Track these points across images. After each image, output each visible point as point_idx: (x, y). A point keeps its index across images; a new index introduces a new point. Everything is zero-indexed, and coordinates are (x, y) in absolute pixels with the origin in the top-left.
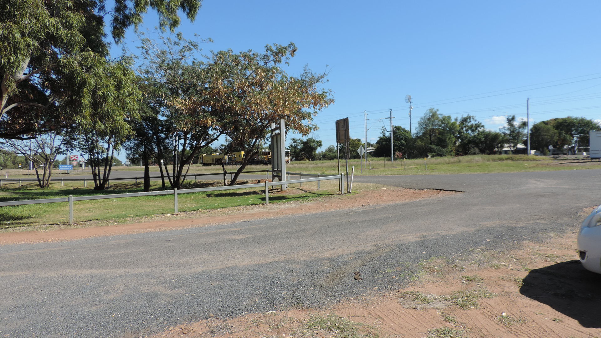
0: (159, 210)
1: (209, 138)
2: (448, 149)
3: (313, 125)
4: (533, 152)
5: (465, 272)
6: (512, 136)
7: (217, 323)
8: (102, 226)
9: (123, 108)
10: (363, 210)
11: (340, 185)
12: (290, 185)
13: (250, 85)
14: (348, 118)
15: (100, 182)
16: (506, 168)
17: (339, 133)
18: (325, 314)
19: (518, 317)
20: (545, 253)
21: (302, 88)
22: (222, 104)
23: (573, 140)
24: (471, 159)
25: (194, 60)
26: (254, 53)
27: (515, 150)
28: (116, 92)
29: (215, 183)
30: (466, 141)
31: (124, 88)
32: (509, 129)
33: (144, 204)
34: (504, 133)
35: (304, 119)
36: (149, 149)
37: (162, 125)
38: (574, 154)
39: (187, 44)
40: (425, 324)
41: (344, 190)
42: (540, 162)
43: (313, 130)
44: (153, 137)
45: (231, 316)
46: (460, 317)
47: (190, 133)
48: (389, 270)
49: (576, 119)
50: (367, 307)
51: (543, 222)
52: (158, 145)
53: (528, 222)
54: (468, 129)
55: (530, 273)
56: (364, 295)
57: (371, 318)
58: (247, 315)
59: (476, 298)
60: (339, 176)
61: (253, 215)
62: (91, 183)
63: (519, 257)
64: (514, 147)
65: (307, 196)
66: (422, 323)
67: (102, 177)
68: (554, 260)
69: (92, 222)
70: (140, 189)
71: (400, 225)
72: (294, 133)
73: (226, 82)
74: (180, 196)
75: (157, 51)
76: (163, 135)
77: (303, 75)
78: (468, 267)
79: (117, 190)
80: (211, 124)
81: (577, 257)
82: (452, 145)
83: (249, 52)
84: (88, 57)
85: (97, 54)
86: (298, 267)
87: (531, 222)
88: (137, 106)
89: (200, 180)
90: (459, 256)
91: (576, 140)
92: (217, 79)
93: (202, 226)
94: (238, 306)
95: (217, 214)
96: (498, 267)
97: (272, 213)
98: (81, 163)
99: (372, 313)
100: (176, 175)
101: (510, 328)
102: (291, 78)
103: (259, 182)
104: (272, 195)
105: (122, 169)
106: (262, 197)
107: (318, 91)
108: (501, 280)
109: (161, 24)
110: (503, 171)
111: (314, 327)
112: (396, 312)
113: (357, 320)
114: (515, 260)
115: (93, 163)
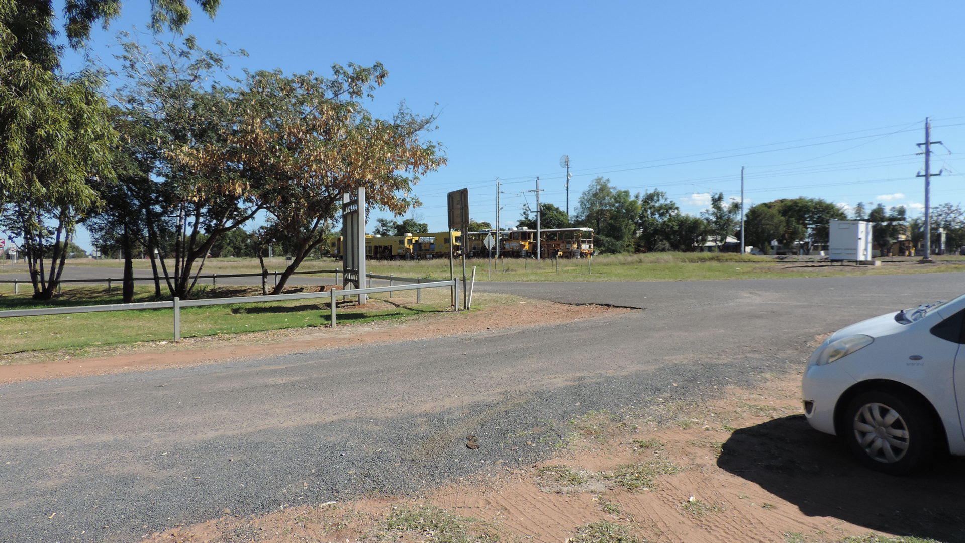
0: (147, 334)
1: (240, 214)
2: (624, 241)
3: (413, 199)
4: (749, 249)
5: (638, 433)
6: (719, 224)
7: (235, 524)
8: (43, 362)
9: (85, 160)
10: (487, 336)
11: (453, 297)
12: (373, 296)
13: (310, 129)
14: (466, 189)
15: (43, 286)
16: (708, 273)
17: (453, 212)
18: (415, 505)
19: (712, 502)
20: (757, 403)
21: (395, 137)
22: (262, 160)
23: (807, 232)
24: (658, 259)
25: (215, 84)
26: (317, 77)
27: (723, 246)
28: (71, 132)
29: (247, 289)
30: (651, 230)
31: (87, 125)
32: (713, 214)
33: (122, 324)
34: (707, 219)
35: (398, 188)
36: (132, 230)
37: (157, 192)
38: (807, 254)
39: (204, 57)
40: (571, 517)
41: (460, 305)
42: (758, 266)
43: (411, 206)
44: (140, 212)
45: (260, 512)
46: (627, 505)
47: (205, 206)
48: (521, 433)
49: (812, 200)
50: (484, 492)
51: (757, 356)
52: (149, 224)
53: (735, 357)
54: (654, 211)
55: (733, 434)
56: (481, 472)
57: (489, 509)
58: (288, 510)
59: (652, 474)
60: (451, 282)
61: (308, 344)
62: (27, 287)
63: (718, 410)
64: (721, 241)
65: (399, 314)
66: (567, 515)
67: (47, 277)
68: (770, 414)
69: (24, 355)
70: (115, 298)
71: (543, 361)
72: (381, 210)
73: (268, 123)
74: (184, 311)
75: (151, 65)
76: (158, 208)
77: (397, 117)
78: (643, 426)
79: (75, 300)
80: (241, 192)
81: (801, 411)
82: (630, 236)
83: (308, 75)
84: (19, 71)
85: (37, 65)
86: (376, 428)
87: (739, 357)
88: (110, 158)
89: (221, 284)
90: (631, 410)
91: (810, 232)
92: (253, 118)
93: (220, 362)
94: (272, 495)
95: (248, 342)
96: (687, 426)
97: (341, 339)
98: (10, 252)
99: (491, 501)
100: (180, 276)
101: (700, 521)
102: (377, 121)
103: (322, 289)
104: (342, 311)
105: (86, 264)
106: (326, 314)
107: (421, 145)
108: (690, 446)
109: (154, 18)
110: (705, 277)
111: (397, 527)
112: (530, 499)
113: (467, 514)
114: (712, 415)
115: (32, 252)
